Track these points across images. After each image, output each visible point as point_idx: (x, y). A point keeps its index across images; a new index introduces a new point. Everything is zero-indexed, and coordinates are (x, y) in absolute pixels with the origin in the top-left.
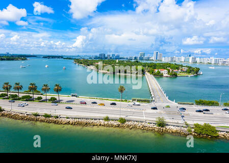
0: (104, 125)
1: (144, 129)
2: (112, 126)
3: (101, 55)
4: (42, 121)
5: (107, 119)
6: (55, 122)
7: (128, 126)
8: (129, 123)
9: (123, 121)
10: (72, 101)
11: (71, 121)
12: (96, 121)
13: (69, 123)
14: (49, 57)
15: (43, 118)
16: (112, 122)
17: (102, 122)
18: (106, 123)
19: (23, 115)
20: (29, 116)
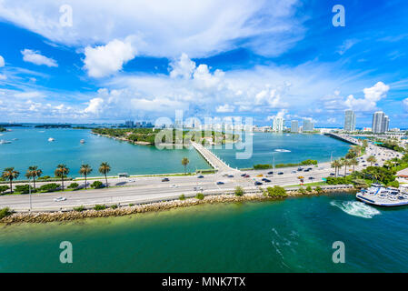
0: (182, 206)
1: (225, 201)
2: (191, 204)
3: (128, 123)
4: (93, 216)
5: (183, 198)
6: (115, 214)
7: (209, 201)
8: (209, 198)
9: (201, 197)
10: (124, 183)
11: (139, 208)
12: (170, 203)
13: (136, 211)
14: (47, 126)
15: (94, 212)
16: (190, 200)
17: (179, 202)
18: (183, 202)
19: (55, 213)
20: (68, 214)
